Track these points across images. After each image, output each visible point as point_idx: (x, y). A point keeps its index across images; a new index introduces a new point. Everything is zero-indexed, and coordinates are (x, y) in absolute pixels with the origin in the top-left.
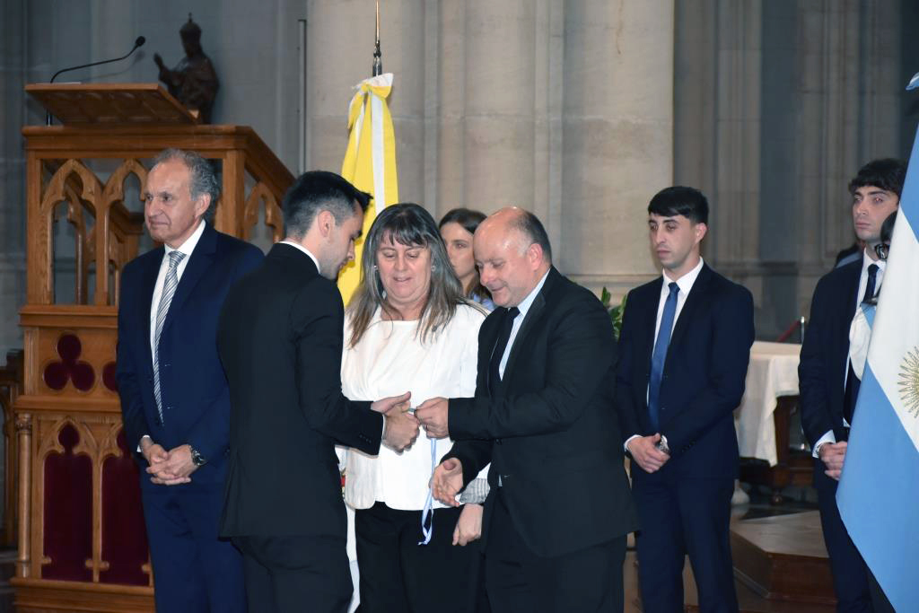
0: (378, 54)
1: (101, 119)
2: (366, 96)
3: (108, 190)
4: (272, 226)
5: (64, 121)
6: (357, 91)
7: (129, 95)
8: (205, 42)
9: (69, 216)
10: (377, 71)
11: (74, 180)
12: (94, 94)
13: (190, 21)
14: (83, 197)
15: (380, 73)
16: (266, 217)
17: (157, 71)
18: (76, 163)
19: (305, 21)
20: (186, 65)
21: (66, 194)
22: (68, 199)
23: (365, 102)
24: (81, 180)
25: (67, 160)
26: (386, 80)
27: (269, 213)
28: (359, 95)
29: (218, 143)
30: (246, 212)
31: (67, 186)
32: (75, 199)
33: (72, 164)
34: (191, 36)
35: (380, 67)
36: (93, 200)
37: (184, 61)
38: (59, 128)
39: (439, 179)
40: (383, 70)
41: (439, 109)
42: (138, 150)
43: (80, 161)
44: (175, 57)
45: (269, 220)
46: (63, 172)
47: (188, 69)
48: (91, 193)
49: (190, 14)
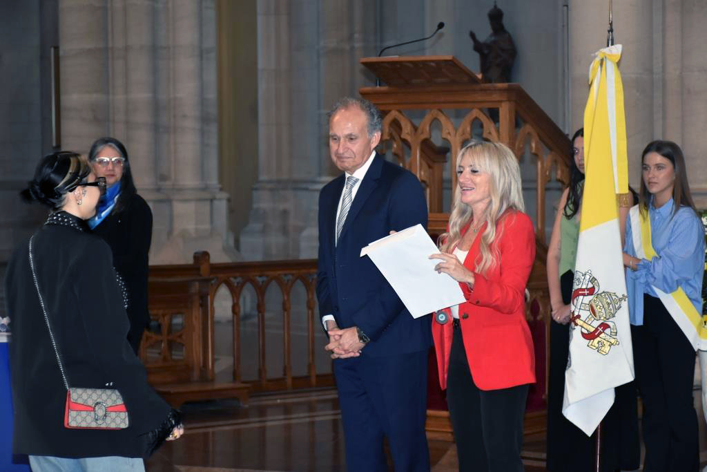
0: (611, 30)
1: (414, 81)
2: (602, 61)
3: (419, 131)
4: (536, 155)
5: (389, 84)
6: (595, 57)
7: (433, 64)
9: (393, 150)
10: (611, 42)
11: (396, 124)
12: (408, 64)
13: (495, 6)
14: (402, 136)
15: (612, 44)
16: (531, 148)
17: (471, 43)
18: (397, 113)
19: (567, 6)
20: (493, 38)
21: (391, 135)
22: (392, 137)
23: (601, 64)
24: (400, 125)
25: (390, 111)
26: (617, 49)
27: (533, 145)
28: (597, 60)
29: (496, 97)
30: (517, 145)
31: (392, 129)
32: (397, 137)
33: (394, 114)
34: (496, 17)
35: (612, 40)
36: (409, 138)
37: (491, 36)
38: (385, 88)
40: (614, 42)
41: (664, 67)
42: (439, 103)
43: (400, 112)
45: (534, 151)
46: (388, 119)
47: (494, 42)
48: (408, 134)
49: (495, 2)
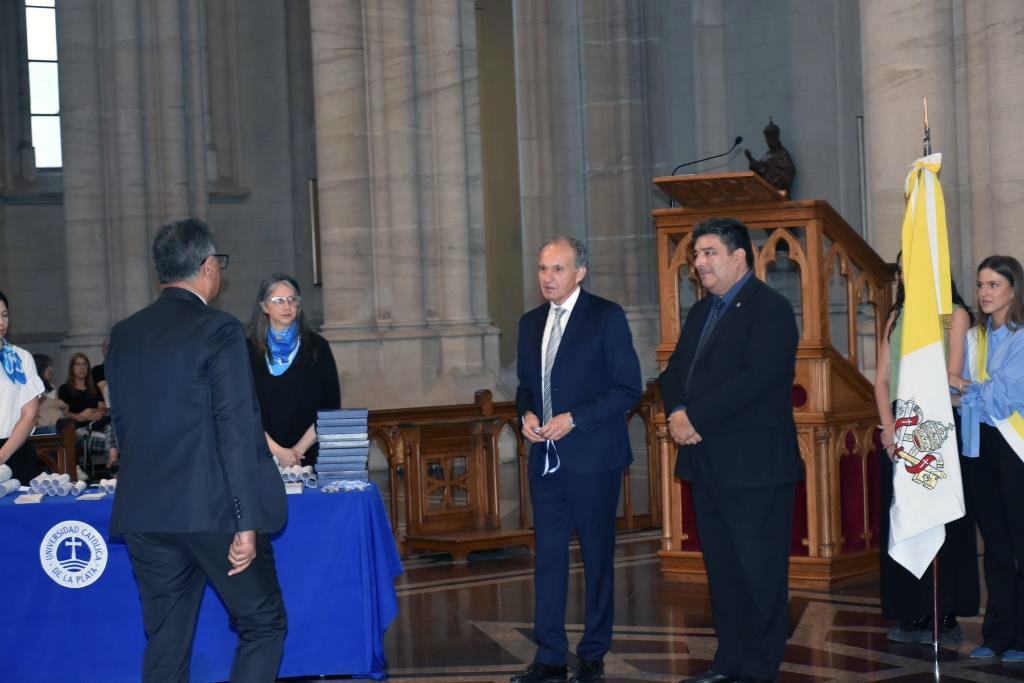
0: (927, 139)
1: (712, 200)
2: (920, 171)
4: (846, 276)
5: (684, 204)
6: (912, 167)
7: (733, 182)
8: (782, 138)
9: (690, 276)
10: (927, 152)
12: (706, 182)
13: (771, 123)
15: (930, 154)
16: (840, 268)
17: (747, 162)
19: (861, 117)
20: (769, 157)
23: (919, 176)
25: (686, 234)
26: (936, 159)
27: (843, 265)
28: (916, 170)
29: (801, 215)
30: (826, 266)
34: (772, 134)
35: (930, 149)
37: (768, 154)
38: (680, 209)
39: (972, 233)
40: (932, 150)
41: (970, 179)
44: (761, 151)
45: (843, 272)
46: (683, 243)
47: (770, 160)
49: (771, 118)
